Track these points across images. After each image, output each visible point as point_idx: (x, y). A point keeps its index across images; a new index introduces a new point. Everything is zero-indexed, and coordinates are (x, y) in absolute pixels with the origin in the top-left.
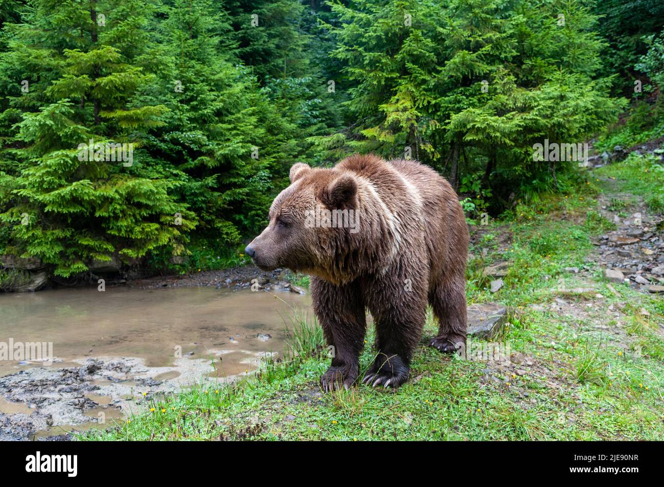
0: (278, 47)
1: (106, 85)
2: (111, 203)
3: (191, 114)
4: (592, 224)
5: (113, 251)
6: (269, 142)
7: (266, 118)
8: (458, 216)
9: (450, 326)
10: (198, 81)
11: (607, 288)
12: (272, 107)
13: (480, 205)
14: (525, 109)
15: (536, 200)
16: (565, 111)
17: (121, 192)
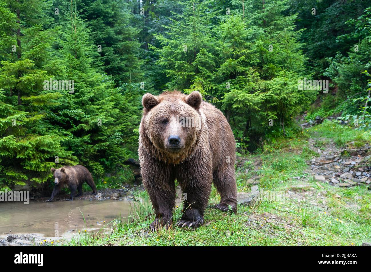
0: (126, 66)
1: (25, 81)
2: (26, 150)
3: (76, 100)
4: (306, 154)
5: (27, 179)
6: (121, 116)
7: (120, 104)
8: (227, 130)
9: (227, 197)
10: (79, 81)
11: (316, 184)
12: (123, 97)
13: (243, 146)
14: (265, 90)
15: (274, 141)
16: (287, 91)
17: (32, 143)
